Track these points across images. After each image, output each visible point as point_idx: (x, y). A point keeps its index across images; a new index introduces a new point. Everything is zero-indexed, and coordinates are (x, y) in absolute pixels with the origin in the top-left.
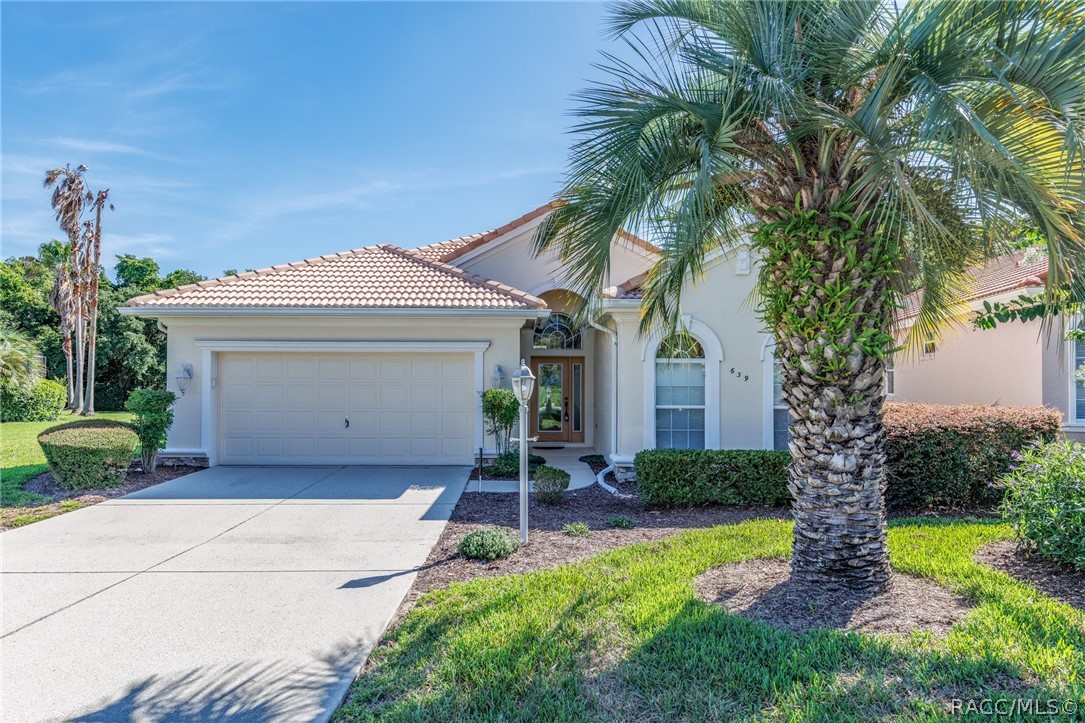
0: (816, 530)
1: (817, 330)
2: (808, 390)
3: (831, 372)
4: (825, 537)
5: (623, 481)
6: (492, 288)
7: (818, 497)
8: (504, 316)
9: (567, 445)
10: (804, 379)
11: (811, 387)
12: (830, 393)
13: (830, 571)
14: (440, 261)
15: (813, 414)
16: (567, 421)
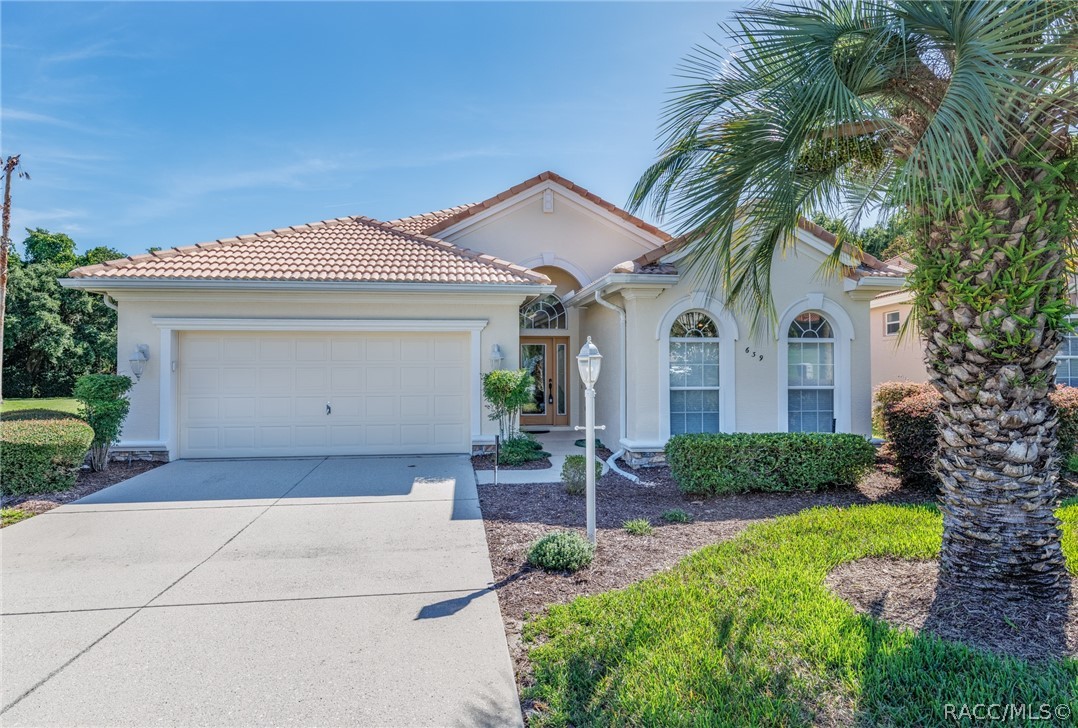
0: (986, 530)
1: (994, 299)
2: (976, 369)
3: (1009, 347)
4: (1000, 538)
5: (638, 467)
6: (487, 263)
7: (989, 492)
8: (506, 292)
9: (551, 429)
10: (970, 356)
11: (979, 365)
12: (1009, 372)
13: (1008, 577)
14: (422, 233)
15: (985, 396)
16: (552, 403)
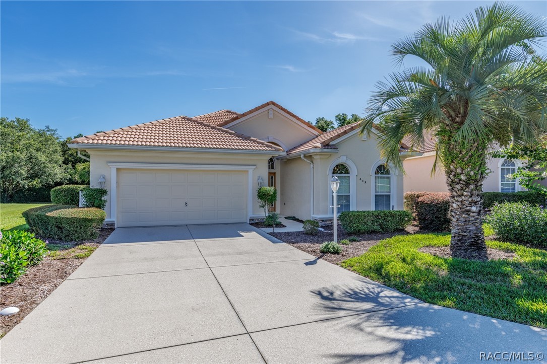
0: (465, 232)
1: (468, 166)
2: (463, 186)
3: (472, 179)
4: (469, 234)
7: (466, 221)
10: (461, 182)
11: (463, 185)
12: (472, 187)
13: (471, 245)
14: (218, 126)
15: (465, 193)
